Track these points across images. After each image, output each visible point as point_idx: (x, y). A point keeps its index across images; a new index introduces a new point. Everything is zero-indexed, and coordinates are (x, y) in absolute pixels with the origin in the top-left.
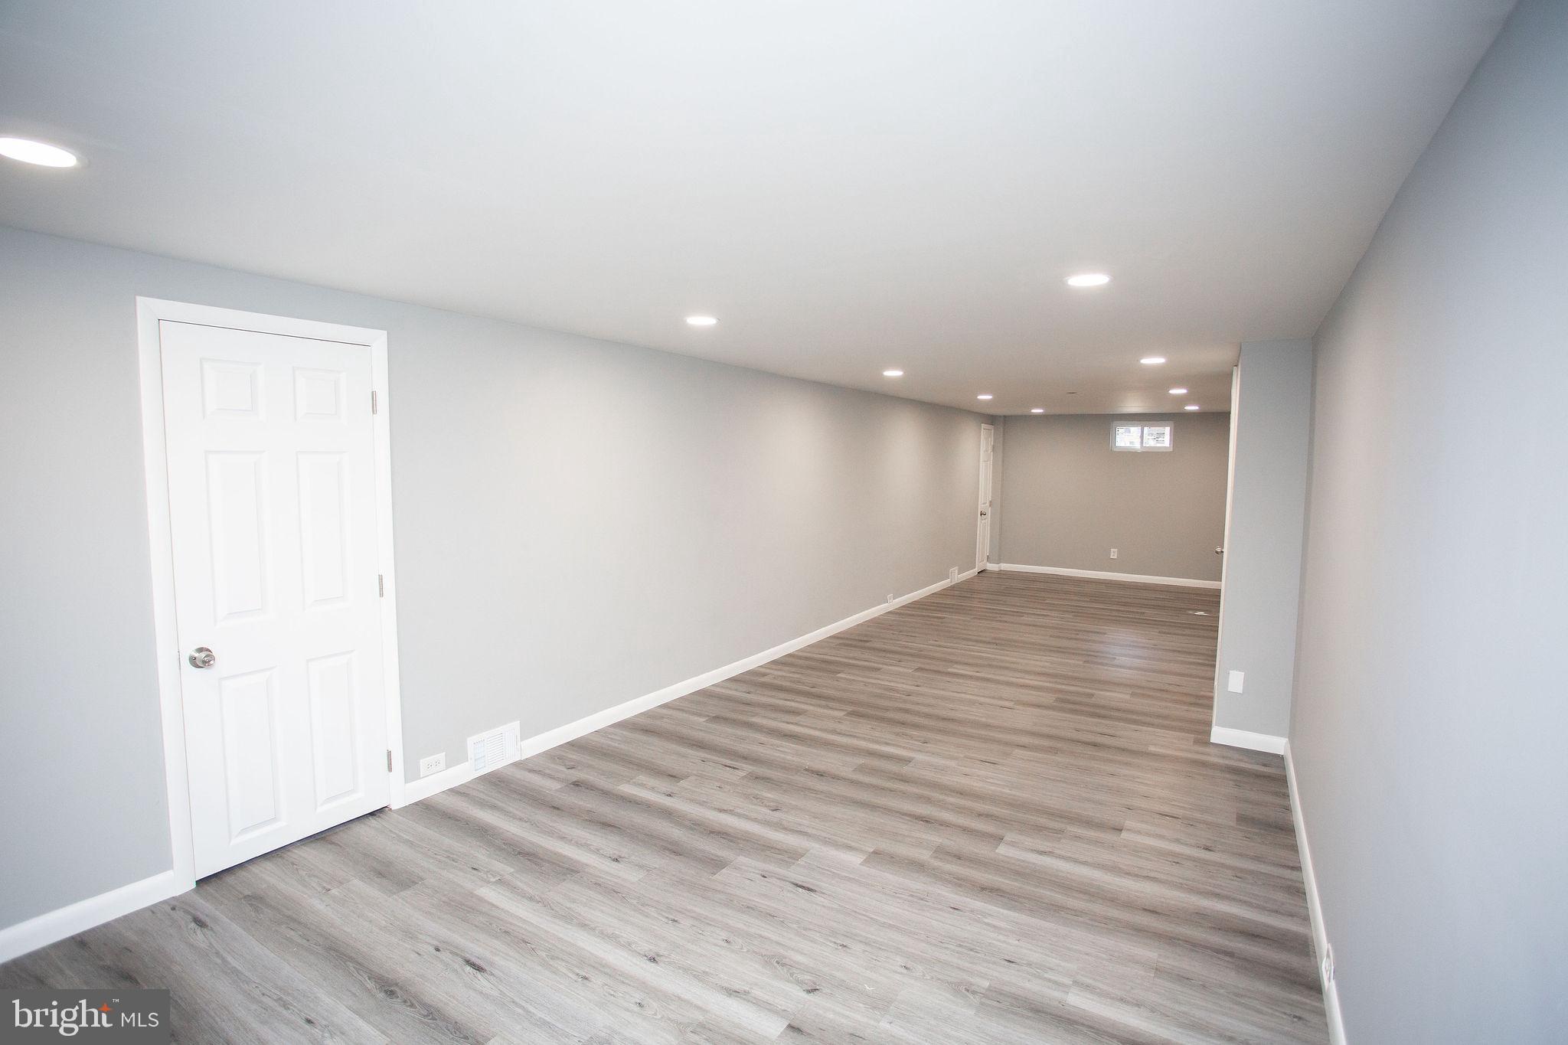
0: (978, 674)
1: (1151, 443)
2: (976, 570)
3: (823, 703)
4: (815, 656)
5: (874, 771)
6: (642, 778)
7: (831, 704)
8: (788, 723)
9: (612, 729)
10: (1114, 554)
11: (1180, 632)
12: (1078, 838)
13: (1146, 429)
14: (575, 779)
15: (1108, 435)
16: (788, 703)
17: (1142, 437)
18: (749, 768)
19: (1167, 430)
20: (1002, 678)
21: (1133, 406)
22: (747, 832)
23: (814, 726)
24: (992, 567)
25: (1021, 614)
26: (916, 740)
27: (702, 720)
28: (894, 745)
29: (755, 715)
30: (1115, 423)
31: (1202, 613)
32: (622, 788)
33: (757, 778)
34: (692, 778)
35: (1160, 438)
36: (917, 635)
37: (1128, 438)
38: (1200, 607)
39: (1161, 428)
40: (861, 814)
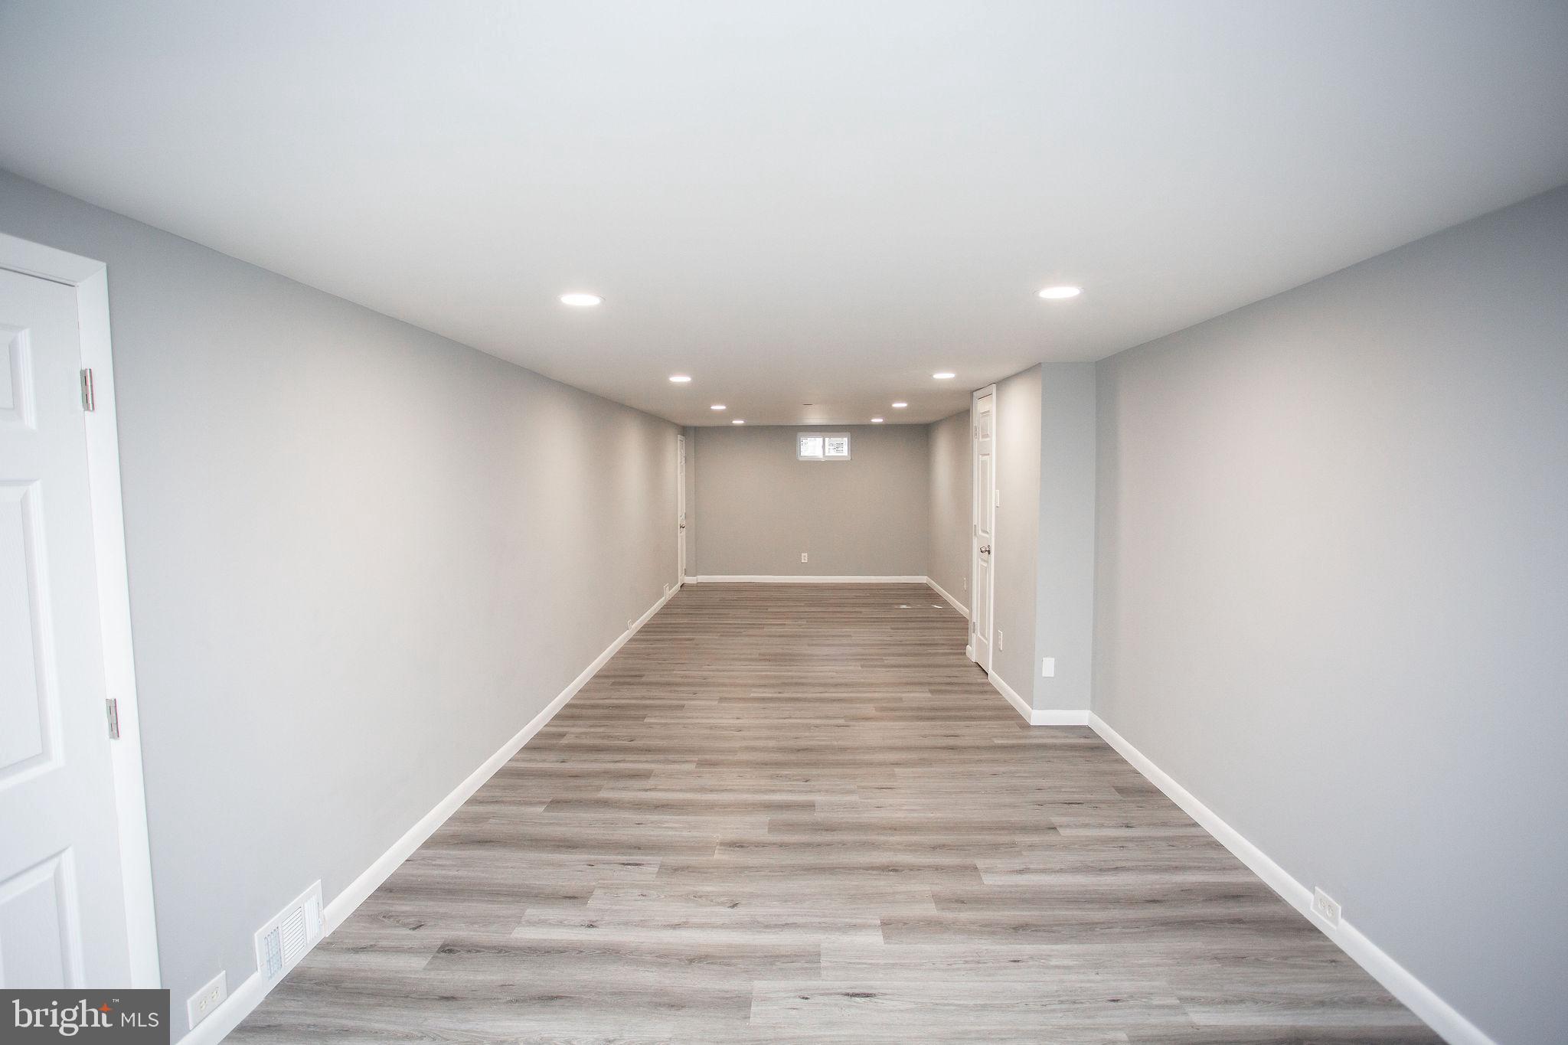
0: (780, 695)
1: (831, 453)
2: (679, 584)
3: (661, 757)
4: (601, 702)
5: (792, 827)
6: (532, 912)
7: (671, 757)
8: (646, 790)
9: (430, 852)
10: (805, 558)
11: (904, 626)
12: (1032, 847)
13: (827, 439)
14: (440, 943)
15: (794, 446)
16: (622, 766)
17: (824, 446)
18: (657, 859)
19: (846, 439)
20: (810, 696)
21: (814, 418)
22: (730, 946)
23: (678, 787)
24: (690, 580)
25: (761, 626)
26: (794, 780)
27: (540, 809)
28: (779, 791)
29: (599, 788)
30: (800, 434)
31: (904, 606)
32: (519, 936)
33: (675, 870)
34: (598, 892)
35: (838, 448)
36: (686, 662)
37: (812, 447)
38: (900, 601)
39: (840, 439)
40: (827, 882)
